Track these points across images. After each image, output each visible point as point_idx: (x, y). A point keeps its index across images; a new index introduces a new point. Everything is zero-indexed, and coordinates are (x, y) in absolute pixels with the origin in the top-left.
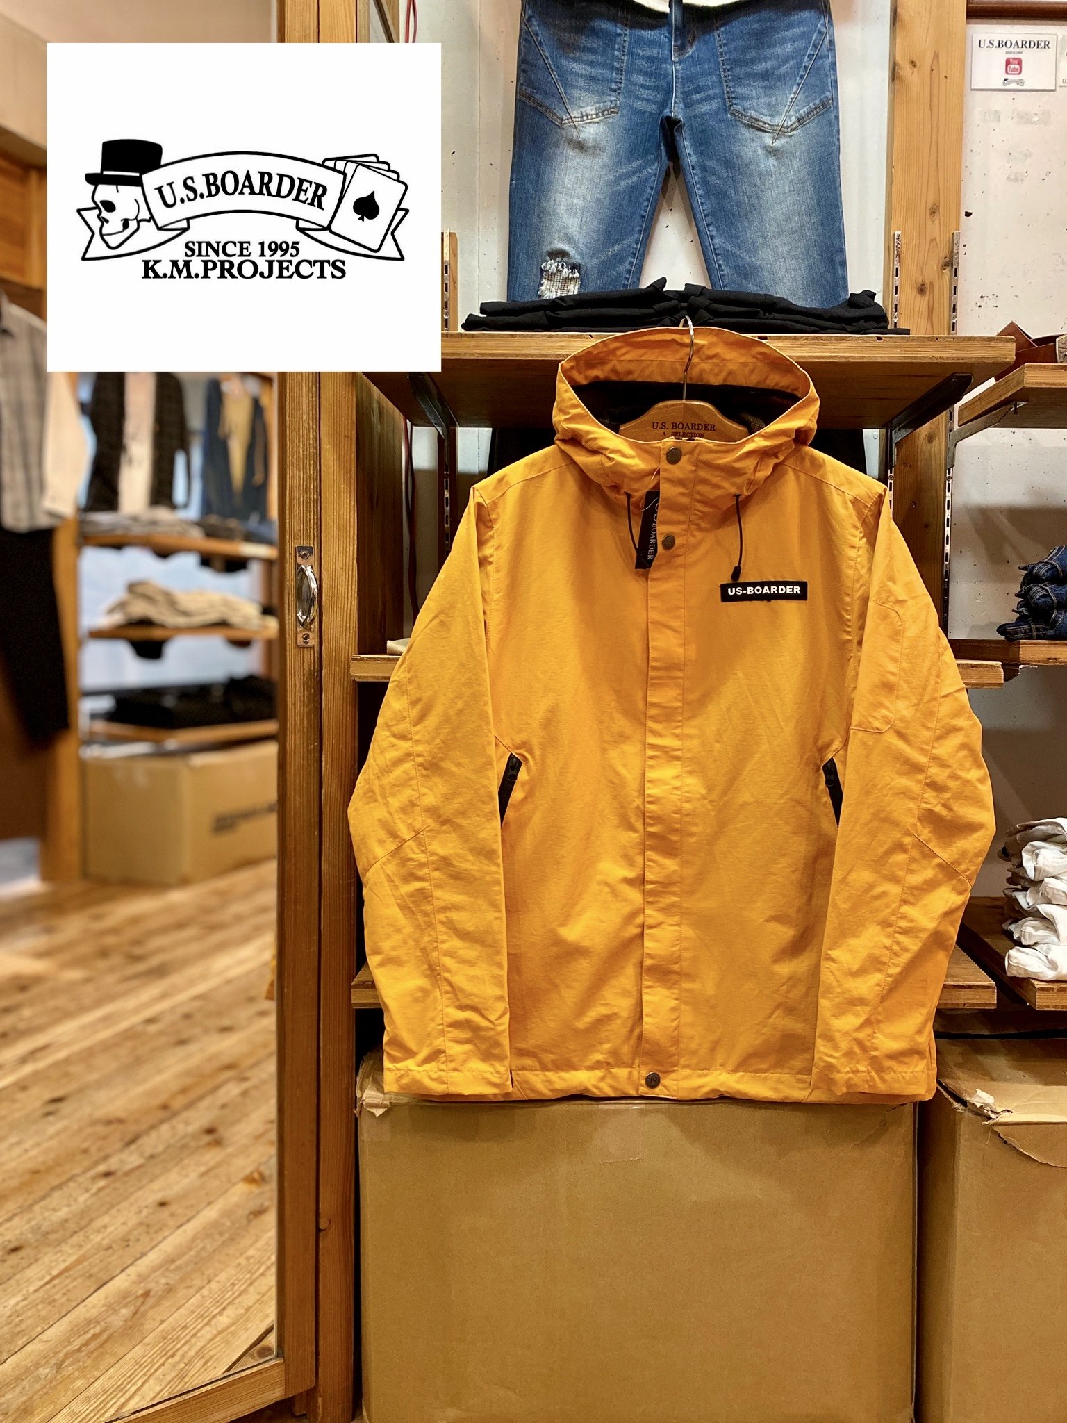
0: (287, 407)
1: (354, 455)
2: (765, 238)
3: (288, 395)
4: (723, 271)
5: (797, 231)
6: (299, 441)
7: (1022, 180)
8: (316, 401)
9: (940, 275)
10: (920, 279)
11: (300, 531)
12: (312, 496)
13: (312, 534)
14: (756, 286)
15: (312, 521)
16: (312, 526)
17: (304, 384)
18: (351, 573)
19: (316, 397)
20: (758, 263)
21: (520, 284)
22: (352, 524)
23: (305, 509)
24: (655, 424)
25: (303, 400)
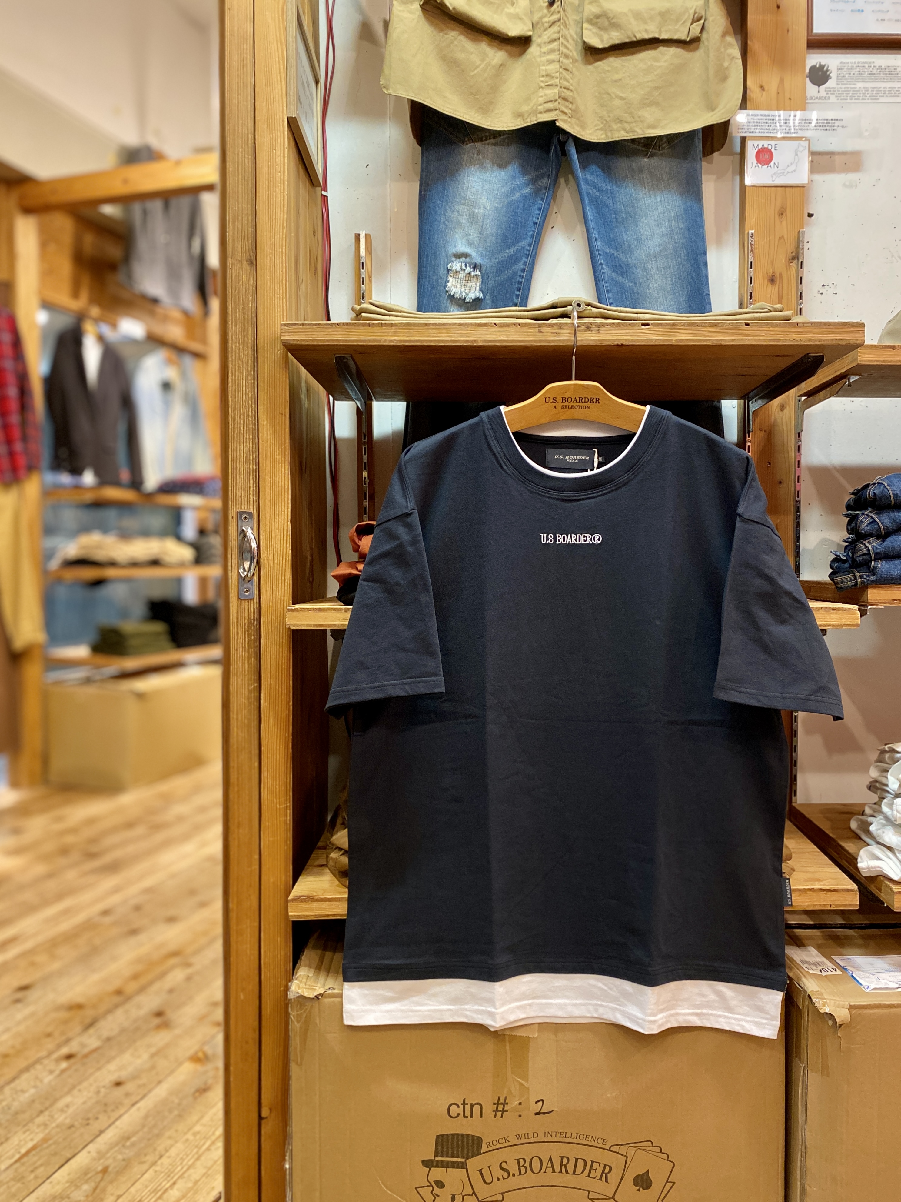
0: (230, 389)
1: (288, 429)
2: (639, 240)
3: (230, 378)
4: (603, 269)
5: (667, 234)
6: (240, 417)
7: (856, 186)
8: (254, 383)
9: (788, 267)
10: (771, 271)
11: (241, 497)
12: (251, 467)
13: (251, 500)
14: (631, 282)
15: (252, 489)
16: (251, 493)
17: (244, 369)
18: (285, 533)
19: (254, 380)
20: (632, 262)
21: (429, 281)
22: (286, 490)
23: (245, 478)
24: (547, 399)
25: (244, 383)
